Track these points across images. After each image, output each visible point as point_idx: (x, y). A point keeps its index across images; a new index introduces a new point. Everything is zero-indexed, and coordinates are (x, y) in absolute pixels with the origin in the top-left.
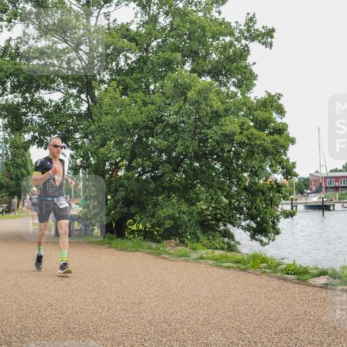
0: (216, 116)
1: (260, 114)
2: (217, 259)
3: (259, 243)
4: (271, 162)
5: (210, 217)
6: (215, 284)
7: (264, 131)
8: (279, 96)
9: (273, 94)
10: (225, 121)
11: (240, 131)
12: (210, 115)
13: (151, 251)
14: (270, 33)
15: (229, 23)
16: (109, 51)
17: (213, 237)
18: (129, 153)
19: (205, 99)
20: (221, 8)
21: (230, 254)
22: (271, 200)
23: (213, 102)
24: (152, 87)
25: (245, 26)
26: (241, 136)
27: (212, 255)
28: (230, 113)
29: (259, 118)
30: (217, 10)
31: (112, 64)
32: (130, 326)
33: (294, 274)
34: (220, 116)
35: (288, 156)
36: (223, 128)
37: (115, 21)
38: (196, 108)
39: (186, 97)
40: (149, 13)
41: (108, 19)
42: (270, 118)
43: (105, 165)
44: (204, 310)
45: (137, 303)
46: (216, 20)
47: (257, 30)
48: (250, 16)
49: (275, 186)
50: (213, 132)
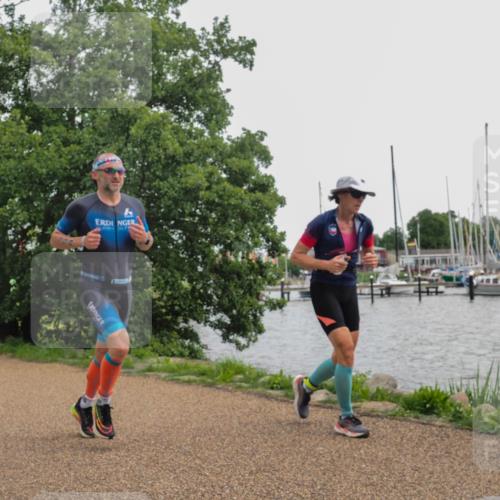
0: (172, 163)
1: (237, 163)
2: (172, 371)
3: (234, 345)
4: (252, 231)
5: (164, 310)
6: (169, 406)
7: (241, 186)
8: (262, 135)
9: (253, 132)
10: (185, 171)
11: (207, 184)
12: (163, 162)
13: (76, 361)
14: (249, 47)
15: (192, 31)
16: (11, 64)
17: (168, 339)
18: (42, 216)
19: (157, 137)
20: (180, 8)
21: (192, 363)
22: (250, 286)
23: (168, 142)
24: (78, 119)
25: (214, 34)
26: (208, 193)
27: (166, 365)
28: (192, 159)
29: (235, 168)
30: (174, 10)
31: (17, 82)
32: (36, 472)
33: (282, 388)
34: (179, 163)
35: (275, 223)
36: (183, 180)
37: (22, 18)
38: (143, 152)
39: (129, 135)
40: (74, 10)
41: (12, 16)
42: (249, 168)
43: (5, 234)
44: (150, 445)
45: (50, 438)
46: (173, 24)
47: (232, 41)
48: (221, 20)
49: (256, 266)
50: (168, 185)
